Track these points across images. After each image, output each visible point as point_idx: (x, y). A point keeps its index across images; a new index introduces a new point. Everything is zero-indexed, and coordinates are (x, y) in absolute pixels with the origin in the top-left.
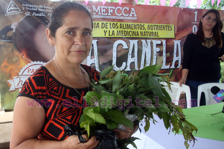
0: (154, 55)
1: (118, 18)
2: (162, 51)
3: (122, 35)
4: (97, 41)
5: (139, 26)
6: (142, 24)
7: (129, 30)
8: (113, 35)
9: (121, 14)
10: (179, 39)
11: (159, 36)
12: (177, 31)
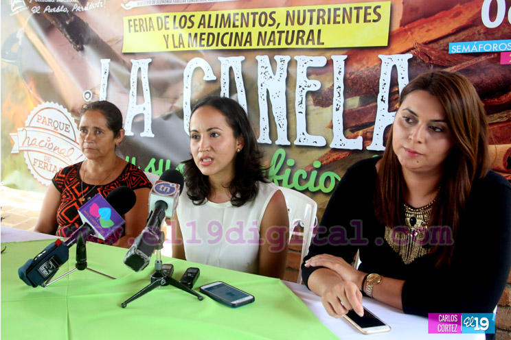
0: (297, 103)
2: (331, 90)
3: (201, 45)
4: (150, 60)
5: (257, 17)
6: (268, 11)
7: (222, 31)
8: (181, 46)
10: (408, 48)
11: (323, 44)
12: (403, 24)
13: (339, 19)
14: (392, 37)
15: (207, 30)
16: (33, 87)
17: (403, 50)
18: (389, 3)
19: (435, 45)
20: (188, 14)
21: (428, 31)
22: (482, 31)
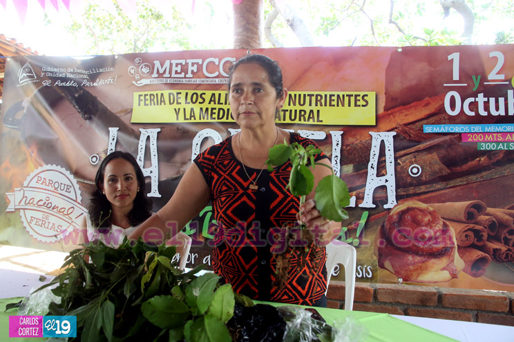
1: (209, 81)
3: (212, 118)
4: (159, 130)
8: (193, 118)
9: (217, 74)
10: (392, 127)
11: (322, 121)
12: (386, 109)
13: (334, 103)
14: (378, 118)
15: (218, 106)
16: (35, 150)
17: (388, 129)
18: (374, 93)
19: (413, 126)
20: (199, 92)
21: (406, 115)
22: (446, 117)
